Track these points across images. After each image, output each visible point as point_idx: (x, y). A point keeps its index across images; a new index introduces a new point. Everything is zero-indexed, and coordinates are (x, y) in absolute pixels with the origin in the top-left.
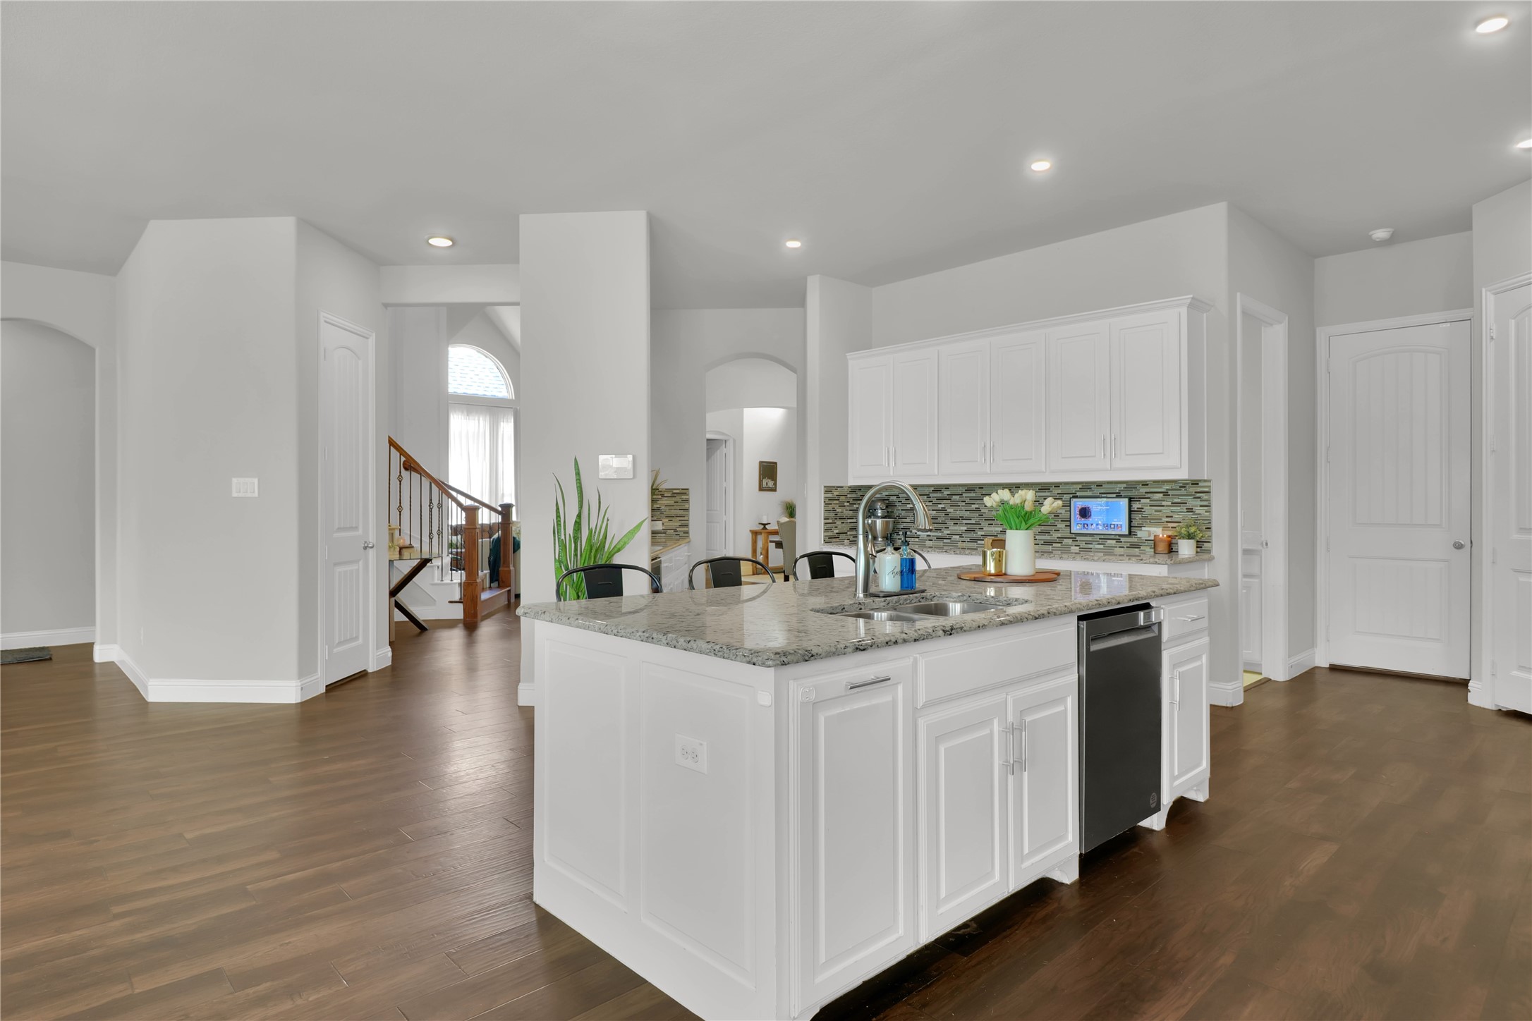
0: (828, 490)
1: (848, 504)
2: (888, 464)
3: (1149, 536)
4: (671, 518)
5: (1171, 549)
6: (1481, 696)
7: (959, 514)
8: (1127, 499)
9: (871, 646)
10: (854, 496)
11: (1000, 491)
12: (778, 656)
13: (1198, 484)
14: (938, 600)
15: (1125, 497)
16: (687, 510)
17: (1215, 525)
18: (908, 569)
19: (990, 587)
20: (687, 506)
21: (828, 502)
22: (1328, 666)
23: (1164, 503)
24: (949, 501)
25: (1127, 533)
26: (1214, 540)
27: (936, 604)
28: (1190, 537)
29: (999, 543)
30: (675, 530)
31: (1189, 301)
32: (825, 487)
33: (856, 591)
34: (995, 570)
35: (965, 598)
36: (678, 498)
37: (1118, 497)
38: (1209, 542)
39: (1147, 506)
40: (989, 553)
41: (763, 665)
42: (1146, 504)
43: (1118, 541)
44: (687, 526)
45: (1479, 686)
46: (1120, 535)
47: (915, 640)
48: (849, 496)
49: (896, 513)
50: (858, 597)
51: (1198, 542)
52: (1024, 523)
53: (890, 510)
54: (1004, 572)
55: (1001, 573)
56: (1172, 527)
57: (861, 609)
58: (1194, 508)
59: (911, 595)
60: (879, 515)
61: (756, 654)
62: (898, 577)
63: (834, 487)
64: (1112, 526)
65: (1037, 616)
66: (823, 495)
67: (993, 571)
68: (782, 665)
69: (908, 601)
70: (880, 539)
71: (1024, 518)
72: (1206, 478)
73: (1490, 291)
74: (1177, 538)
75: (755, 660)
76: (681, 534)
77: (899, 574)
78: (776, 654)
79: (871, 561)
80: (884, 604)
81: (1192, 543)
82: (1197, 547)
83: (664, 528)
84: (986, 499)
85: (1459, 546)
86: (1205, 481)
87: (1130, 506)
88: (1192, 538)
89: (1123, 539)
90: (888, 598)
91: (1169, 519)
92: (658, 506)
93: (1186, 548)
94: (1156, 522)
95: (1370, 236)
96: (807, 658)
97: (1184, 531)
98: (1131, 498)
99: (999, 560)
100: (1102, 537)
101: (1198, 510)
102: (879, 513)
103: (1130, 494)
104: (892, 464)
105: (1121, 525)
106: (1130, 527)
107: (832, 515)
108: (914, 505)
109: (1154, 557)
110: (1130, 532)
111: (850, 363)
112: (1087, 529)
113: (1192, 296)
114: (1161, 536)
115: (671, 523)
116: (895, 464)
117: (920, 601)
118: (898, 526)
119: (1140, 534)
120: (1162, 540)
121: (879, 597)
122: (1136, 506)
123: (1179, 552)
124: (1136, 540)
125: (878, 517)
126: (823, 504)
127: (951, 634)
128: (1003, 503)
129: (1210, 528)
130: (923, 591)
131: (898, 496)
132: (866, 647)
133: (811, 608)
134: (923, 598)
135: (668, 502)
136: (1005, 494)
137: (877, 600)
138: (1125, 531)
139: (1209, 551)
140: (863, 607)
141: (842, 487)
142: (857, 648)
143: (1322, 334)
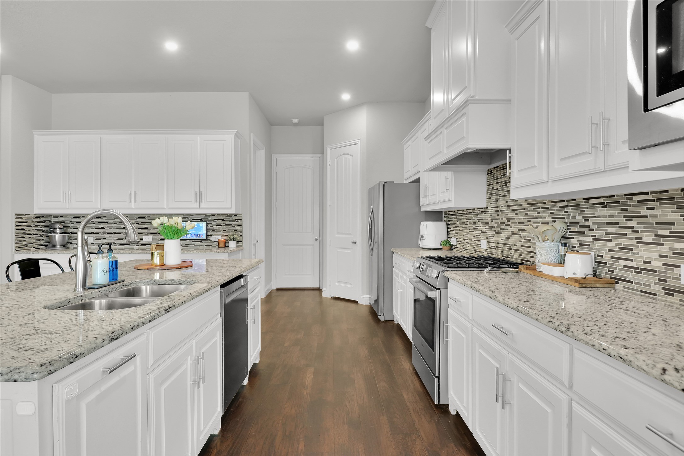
0: (18, 216)
1: (34, 225)
2: (65, 201)
3: (216, 240)
5: (226, 245)
6: (327, 294)
7: (112, 231)
8: (206, 222)
9: (122, 334)
10: (38, 220)
11: (161, 218)
12: (43, 367)
14: (133, 286)
15: (204, 221)
18: (114, 266)
19: (156, 273)
21: (18, 224)
22: (276, 289)
23: (222, 224)
24: (106, 224)
25: (206, 239)
26: (244, 241)
27: (133, 288)
28: (234, 239)
29: (161, 247)
31: (235, 132)
32: (15, 214)
33: (76, 287)
34: (160, 262)
35: (151, 282)
37: (201, 221)
38: (241, 241)
39: (215, 226)
40: (155, 253)
41: (27, 379)
42: (214, 225)
43: (201, 242)
45: (326, 290)
46: (202, 240)
47: (150, 321)
49: (69, 231)
50: (78, 291)
51: (237, 241)
52: (176, 235)
53: (65, 229)
54: (164, 264)
55: (162, 265)
56: (226, 235)
57: (82, 300)
58: (235, 226)
59: (116, 285)
60: (58, 232)
61: (18, 371)
62: (107, 274)
63: (23, 214)
64: (199, 236)
65: (207, 290)
66: (14, 220)
67: (158, 264)
68: (49, 374)
69: (115, 289)
71: (175, 232)
73: (329, 148)
74: (228, 240)
75: (16, 377)
77: (108, 272)
78: (42, 365)
79: (88, 265)
80: (99, 293)
81: (235, 242)
82: (237, 244)
84: (153, 222)
85: (316, 240)
86: (240, 214)
87: (207, 226)
88: (235, 240)
89: (203, 242)
90: (101, 289)
91: (225, 232)
93: (232, 245)
94: (218, 233)
95: (292, 121)
96: (72, 360)
97: (232, 237)
98: (207, 222)
99: (162, 256)
100: (193, 241)
101: (237, 228)
102: (58, 231)
103: (206, 220)
104: (68, 201)
105: (203, 235)
106: (207, 235)
107: (20, 232)
108: (125, 226)
109: (218, 249)
110: (207, 238)
111: (36, 137)
112: (186, 237)
113: (236, 130)
114: (221, 240)
116: (70, 201)
117: (122, 288)
118: (71, 238)
119: (211, 239)
120: (222, 241)
121: (94, 289)
122: (209, 225)
123: (230, 247)
124: (209, 242)
125: (57, 233)
126: (14, 225)
127: (169, 311)
128: (162, 224)
129: (242, 235)
130: (123, 281)
131: (71, 221)
132: (118, 336)
133: (43, 306)
134: (124, 286)
136: (164, 220)
137: (93, 291)
138: (205, 238)
139: (241, 246)
140: (83, 298)
141: (30, 215)
142: (112, 339)
143: (274, 156)
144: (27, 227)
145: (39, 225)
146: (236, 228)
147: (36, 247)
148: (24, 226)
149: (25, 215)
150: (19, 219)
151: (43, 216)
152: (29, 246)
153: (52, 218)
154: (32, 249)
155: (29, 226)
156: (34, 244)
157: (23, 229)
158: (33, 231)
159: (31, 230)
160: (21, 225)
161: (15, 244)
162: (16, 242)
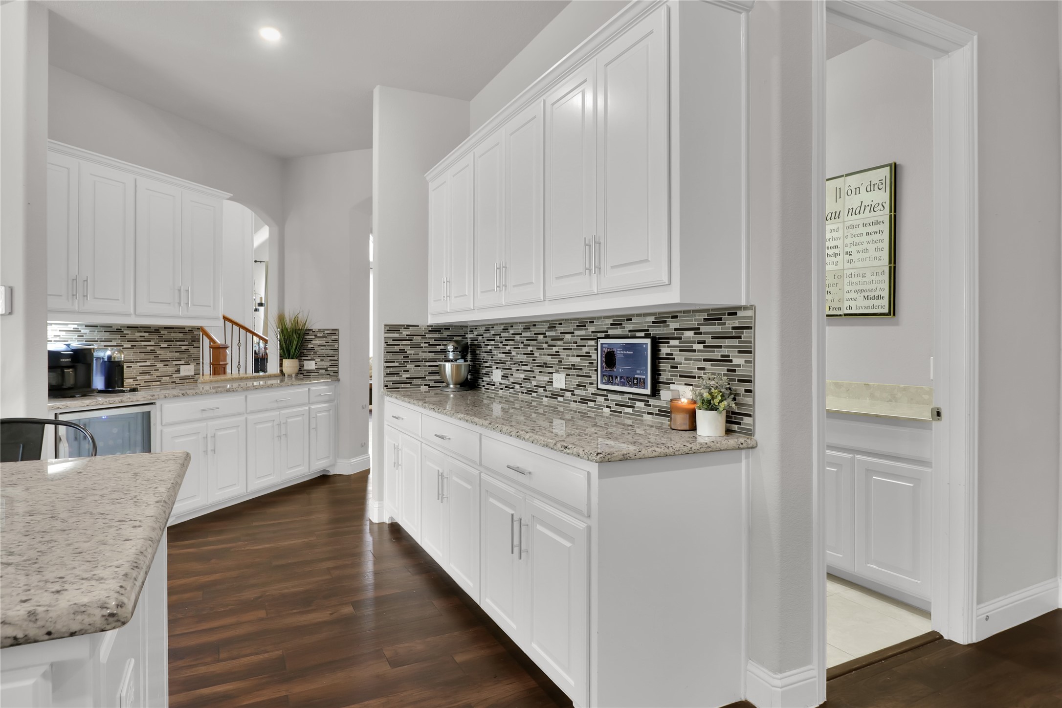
0: (391, 329)
1: (427, 345)
4: (323, 357)
13: (735, 314)
16: (337, 350)
17: (759, 386)
20: (336, 346)
21: (391, 342)
30: (326, 370)
32: (385, 325)
36: (329, 339)
44: (336, 366)
48: (427, 336)
70: (452, 386)
72: (743, 303)
76: (332, 374)
83: (317, 367)
92: (312, 346)
115: (323, 363)
126: (383, 345)
135: (321, 342)
144: (411, 347)
145: (440, 345)
146: (736, 361)
147: (432, 384)
148: (405, 345)
149: (408, 327)
150: (395, 333)
151: (447, 327)
152: (415, 382)
153: (469, 332)
154: (421, 387)
155: (417, 347)
156: (427, 378)
157: (402, 351)
158: (422, 355)
159: (420, 353)
160: (399, 345)
161: (385, 377)
162: (387, 374)
